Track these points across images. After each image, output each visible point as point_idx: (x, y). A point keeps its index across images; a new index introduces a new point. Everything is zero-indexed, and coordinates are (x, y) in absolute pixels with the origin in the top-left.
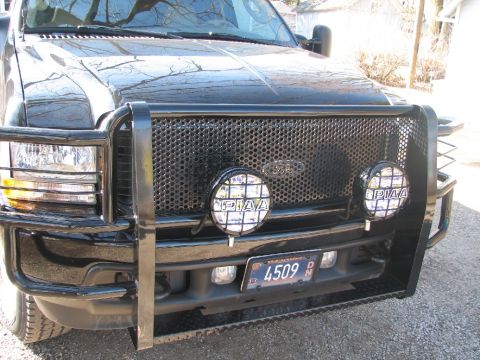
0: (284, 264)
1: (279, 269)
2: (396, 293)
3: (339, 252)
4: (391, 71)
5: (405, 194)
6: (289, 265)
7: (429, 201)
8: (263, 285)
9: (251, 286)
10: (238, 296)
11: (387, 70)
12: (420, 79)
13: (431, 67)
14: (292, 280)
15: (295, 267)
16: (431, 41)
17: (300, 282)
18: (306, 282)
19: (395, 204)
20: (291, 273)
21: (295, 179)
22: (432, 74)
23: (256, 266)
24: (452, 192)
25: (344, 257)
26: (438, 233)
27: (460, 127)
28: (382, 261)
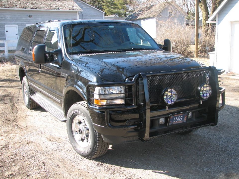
0: (179, 116)
1: (178, 118)
2: (210, 124)
3: (193, 113)
4: (185, 49)
5: (211, 92)
6: (180, 117)
7: (218, 96)
8: (173, 123)
9: (170, 124)
10: (167, 127)
11: (183, 49)
12: (201, 52)
13: (206, 45)
14: (181, 122)
15: (181, 118)
16: (204, 31)
17: (183, 122)
18: (185, 122)
19: (208, 95)
20: (180, 119)
21: (180, 91)
22: (207, 48)
23: (172, 117)
24: (224, 92)
25: (194, 114)
26: (222, 106)
27: (224, 71)
28: (206, 115)
